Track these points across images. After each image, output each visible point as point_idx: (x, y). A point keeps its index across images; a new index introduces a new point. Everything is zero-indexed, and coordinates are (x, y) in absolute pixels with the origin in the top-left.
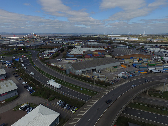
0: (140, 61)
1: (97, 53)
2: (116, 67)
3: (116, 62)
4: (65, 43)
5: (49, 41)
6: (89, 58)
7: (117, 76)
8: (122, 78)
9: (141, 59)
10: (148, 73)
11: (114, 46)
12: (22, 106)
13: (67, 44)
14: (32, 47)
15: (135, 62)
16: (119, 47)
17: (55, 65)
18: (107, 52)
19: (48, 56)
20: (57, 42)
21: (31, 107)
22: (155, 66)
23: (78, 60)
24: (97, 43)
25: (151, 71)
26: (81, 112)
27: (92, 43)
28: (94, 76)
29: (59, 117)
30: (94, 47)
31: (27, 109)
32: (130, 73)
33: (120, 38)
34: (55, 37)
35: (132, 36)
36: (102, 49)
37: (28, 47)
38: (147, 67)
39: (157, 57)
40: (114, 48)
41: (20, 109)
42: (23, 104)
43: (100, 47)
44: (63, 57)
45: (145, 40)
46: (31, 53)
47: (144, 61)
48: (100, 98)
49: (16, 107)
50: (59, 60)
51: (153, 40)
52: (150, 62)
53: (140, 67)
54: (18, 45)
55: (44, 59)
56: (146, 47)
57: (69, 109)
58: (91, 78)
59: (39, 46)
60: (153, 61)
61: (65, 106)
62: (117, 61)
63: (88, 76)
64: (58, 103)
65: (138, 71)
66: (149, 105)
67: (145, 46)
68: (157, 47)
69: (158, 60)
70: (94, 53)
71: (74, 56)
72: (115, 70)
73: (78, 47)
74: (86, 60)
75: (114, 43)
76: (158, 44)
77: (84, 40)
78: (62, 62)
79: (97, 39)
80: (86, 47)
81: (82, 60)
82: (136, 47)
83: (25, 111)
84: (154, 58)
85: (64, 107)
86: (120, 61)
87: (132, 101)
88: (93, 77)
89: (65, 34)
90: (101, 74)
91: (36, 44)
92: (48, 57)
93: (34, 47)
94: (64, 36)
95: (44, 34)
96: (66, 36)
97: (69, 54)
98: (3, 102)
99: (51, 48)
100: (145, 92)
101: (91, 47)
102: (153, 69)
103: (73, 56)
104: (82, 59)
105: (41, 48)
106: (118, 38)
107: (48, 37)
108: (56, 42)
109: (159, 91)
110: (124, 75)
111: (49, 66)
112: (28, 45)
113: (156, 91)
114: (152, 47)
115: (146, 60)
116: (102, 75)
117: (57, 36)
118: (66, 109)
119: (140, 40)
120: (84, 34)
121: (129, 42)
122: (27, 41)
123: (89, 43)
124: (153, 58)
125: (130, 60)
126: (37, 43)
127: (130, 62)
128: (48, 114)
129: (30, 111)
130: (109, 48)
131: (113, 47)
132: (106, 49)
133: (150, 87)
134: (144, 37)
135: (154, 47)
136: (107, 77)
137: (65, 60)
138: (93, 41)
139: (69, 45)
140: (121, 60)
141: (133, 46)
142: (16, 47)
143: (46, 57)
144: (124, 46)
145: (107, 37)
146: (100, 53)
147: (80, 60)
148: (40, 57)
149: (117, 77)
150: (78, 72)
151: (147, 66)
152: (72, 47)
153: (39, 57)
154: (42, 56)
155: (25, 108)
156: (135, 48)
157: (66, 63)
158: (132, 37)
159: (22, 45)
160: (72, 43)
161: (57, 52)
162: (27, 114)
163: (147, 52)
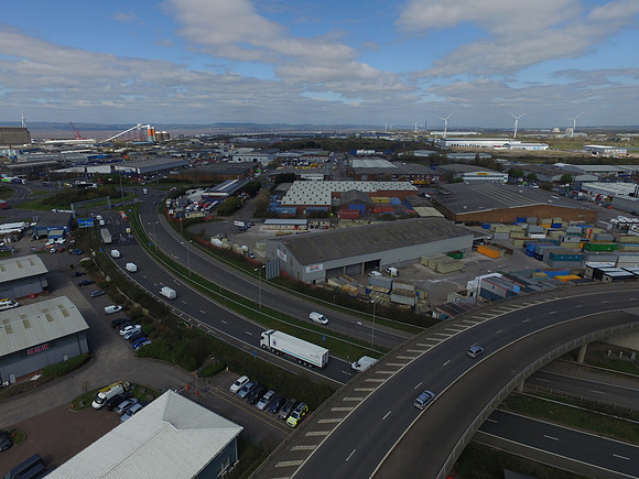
0: (556, 234)
1: (385, 200)
2: (457, 255)
3: (457, 234)
4: (265, 160)
5: (205, 153)
6: (353, 218)
7: (461, 288)
8: (481, 298)
9: (559, 226)
10: (588, 280)
11: (453, 173)
12: (102, 396)
13: (272, 166)
14: (143, 174)
15: (533, 236)
16: (471, 176)
17: (226, 246)
18: (423, 195)
19: (200, 208)
20: (236, 159)
21: (135, 400)
22: (615, 252)
23: (312, 227)
24: (384, 164)
25: (598, 273)
26: (321, 421)
27: (368, 164)
28: (371, 288)
29: (239, 438)
30: (374, 176)
31: (122, 406)
32: (515, 279)
33: (477, 143)
34: (226, 139)
35: (524, 135)
36: (407, 186)
37: (128, 174)
38: (583, 258)
39: (623, 219)
40: (450, 181)
41: (95, 405)
42: (105, 387)
43: (399, 177)
44: (255, 216)
45: (576, 153)
46: (136, 197)
47: (569, 234)
48: (395, 373)
49: (82, 397)
50: (242, 224)
51: (609, 151)
52: (596, 236)
53: (552, 256)
54: (91, 170)
55: (185, 220)
56: (578, 178)
57: (278, 410)
58: (359, 296)
59: (166, 171)
60: (608, 232)
61: (260, 398)
62: (464, 233)
63: (351, 288)
64: (234, 388)
65: (545, 270)
66: (587, 404)
67: (576, 174)
68: (624, 177)
69: (626, 229)
70: (376, 199)
71: (298, 212)
72: (455, 267)
73: (315, 177)
74: (343, 225)
75: (453, 161)
76: (631, 169)
77: (335, 150)
78: (250, 233)
79: (384, 148)
80: (342, 175)
81: (327, 228)
82: (539, 177)
83: (115, 411)
84: (613, 220)
85: (258, 400)
86: (474, 233)
87: (521, 389)
88: (368, 291)
89: (266, 126)
90: (401, 282)
91: (155, 163)
92: (199, 215)
93: (149, 175)
94: (262, 136)
95: (186, 127)
96: (268, 136)
97: (279, 205)
98: (36, 377)
99: (211, 181)
100: (574, 354)
101: (364, 177)
102: (605, 264)
103: (294, 210)
104: (327, 224)
105: (175, 181)
106: (468, 143)
107: (202, 139)
108: (231, 157)
109: (628, 352)
110: (488, 287)
111: (205, 246)
112: (127, 170)
113: (617, 350)
114: (603, 180)
115: (579, 230)
116: (404, 286)
117: (233, 137)
118: (264, 409)
119: (558, 152)
120: (337, 127)
121: (509, 159)
122: (125, 153)
123: (356, 164)
124: (608, 220)
125: (514, 228)
126: (159, 162)
127: (513, 235)
128: (198, 427)
129: (131, 414)
130: (432, 183)
131: (450, 178)
132: (422, 186)
133: (593, 335)
134: (572, 139)
135: (613, 179)
136: (422, 294)
137: (262, 228)
138: (371, 156)
139: (281, 169)
140: (478, 229)
141: (526, 174)
142: (85, 175)
143: (192, 216)
144: (493, 176)
145: (426, 139)
146: (397, 201)
147: (321, 227)
148: (171, 212)
149: (464, 293)
150: (313, 272)
151: (582, 251)
152: (291, 178)
153: (166, 213)
154: (177, 210)
155: (112, 403)
156: (536, 181)
157: (265, 238)
158: (524, 140)
159: (106, 169)
160: (289, 161)
161: (235, 194)
162: (120, 422)
163: (582, 199)
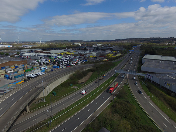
0: (16, 70)
9: (17, 67)
15: (8, 72)
22: (33, 70)
25: (29, 78)
39: (34, 61)
45: (20, 47)
47: (20, 68)
52: (28, 67)
53: (15, 77)
76: (33, 50)
119: (15, 47)
124: (30, 62)
125: (1, 71)
134: (19, 44)
158: (4, 44)
